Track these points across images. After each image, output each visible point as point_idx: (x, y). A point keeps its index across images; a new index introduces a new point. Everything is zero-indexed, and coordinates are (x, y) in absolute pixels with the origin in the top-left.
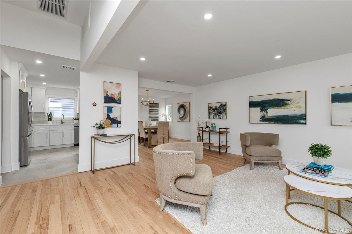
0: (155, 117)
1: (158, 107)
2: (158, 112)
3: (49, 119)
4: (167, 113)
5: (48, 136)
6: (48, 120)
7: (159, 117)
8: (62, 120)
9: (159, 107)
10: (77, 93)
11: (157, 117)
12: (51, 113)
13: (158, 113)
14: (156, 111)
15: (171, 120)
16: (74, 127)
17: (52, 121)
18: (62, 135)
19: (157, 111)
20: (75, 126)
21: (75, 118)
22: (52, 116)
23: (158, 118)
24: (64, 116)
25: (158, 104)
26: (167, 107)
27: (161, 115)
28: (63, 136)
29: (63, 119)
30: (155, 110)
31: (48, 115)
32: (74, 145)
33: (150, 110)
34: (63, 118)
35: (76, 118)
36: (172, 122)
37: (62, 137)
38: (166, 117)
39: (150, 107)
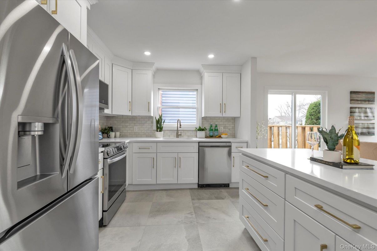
0: (366, 126)
1: (373, 102)
2: (373, 113)
3: (157, 128)
5: (154, 164)
6: (157, 131)
8: (177, 130)
10: (201, 78)
11: (371, 126)
12: (161, 117)
13: (374, 117)
16: (199, 146)
17: (163, 132)
18: (177, 163)
20: (201, 144)
21: (198, 128)
22: (162, 123)
23: (374, 128)
24: (181, 124)
28: (179, 166)
29: (179, 129)
30: (366, 108)
31: (156, 120)
32: (198, 186)
34: (179, 126)
35: (200, 127)
37: (177, 167)
39: (351, 100)
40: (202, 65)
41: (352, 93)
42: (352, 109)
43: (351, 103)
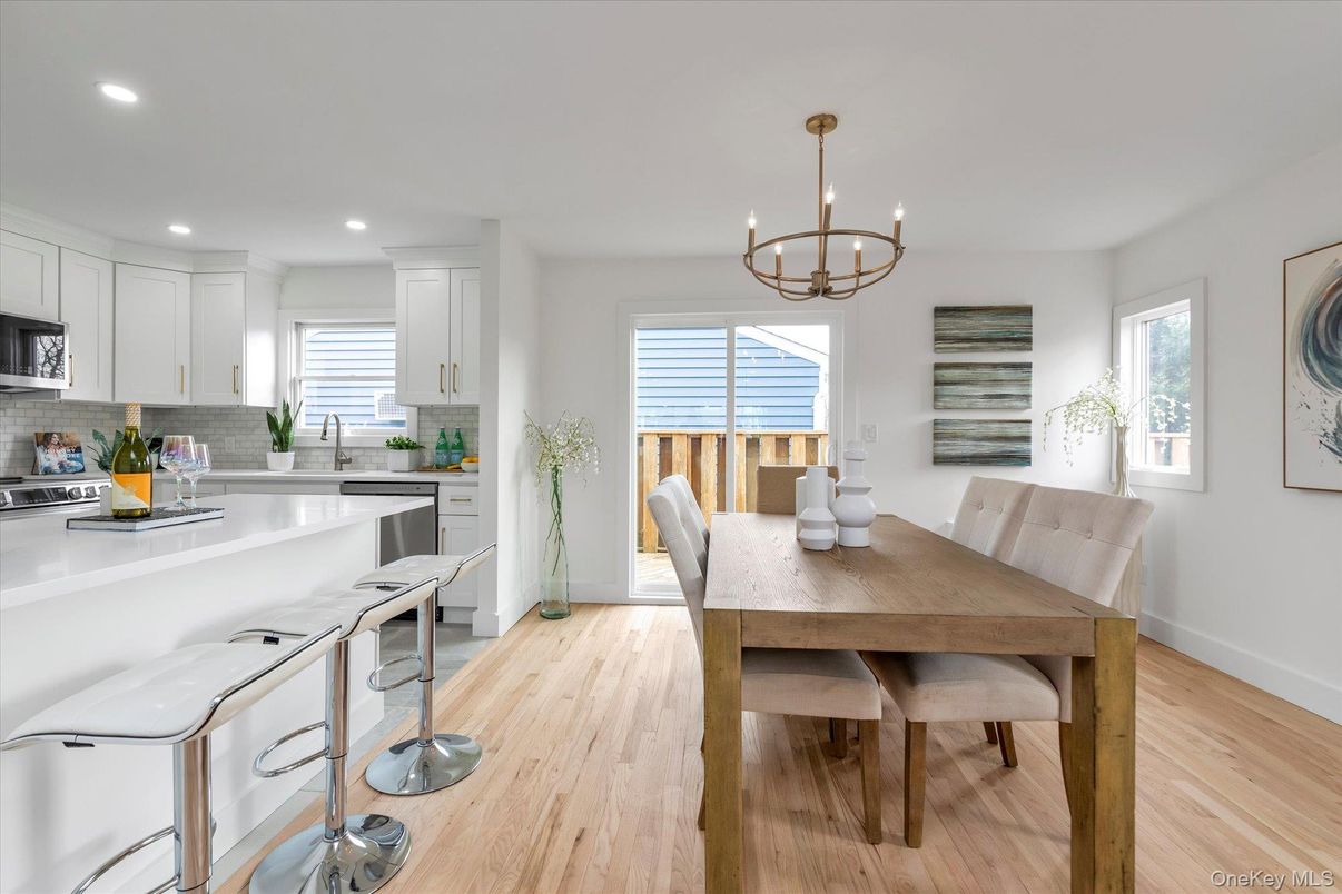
0: (994, 430)
1: (1025, 341)
2: (1026, 382)
4: (1135, 390)
7: (1035, 431)
8: (338, 447)
9: (1034, 336)
11: (1015, 431)
13: (1027, 397)
14: (1002, 374)
15: (1182, 464)
17: (292, 452)
19: (1019, 374)
23: (1026, 439)
25: (1026, 311)
26: (1134, 340)
27: (1059, 417)
30: (995, 366)
33: (938, 367)
36: (1206, 490)
38: (1122, 431)
39: (938, 339)
40: (383, 248)
41: (940, 312)
42: (940, 372)
43: (936, 350)
